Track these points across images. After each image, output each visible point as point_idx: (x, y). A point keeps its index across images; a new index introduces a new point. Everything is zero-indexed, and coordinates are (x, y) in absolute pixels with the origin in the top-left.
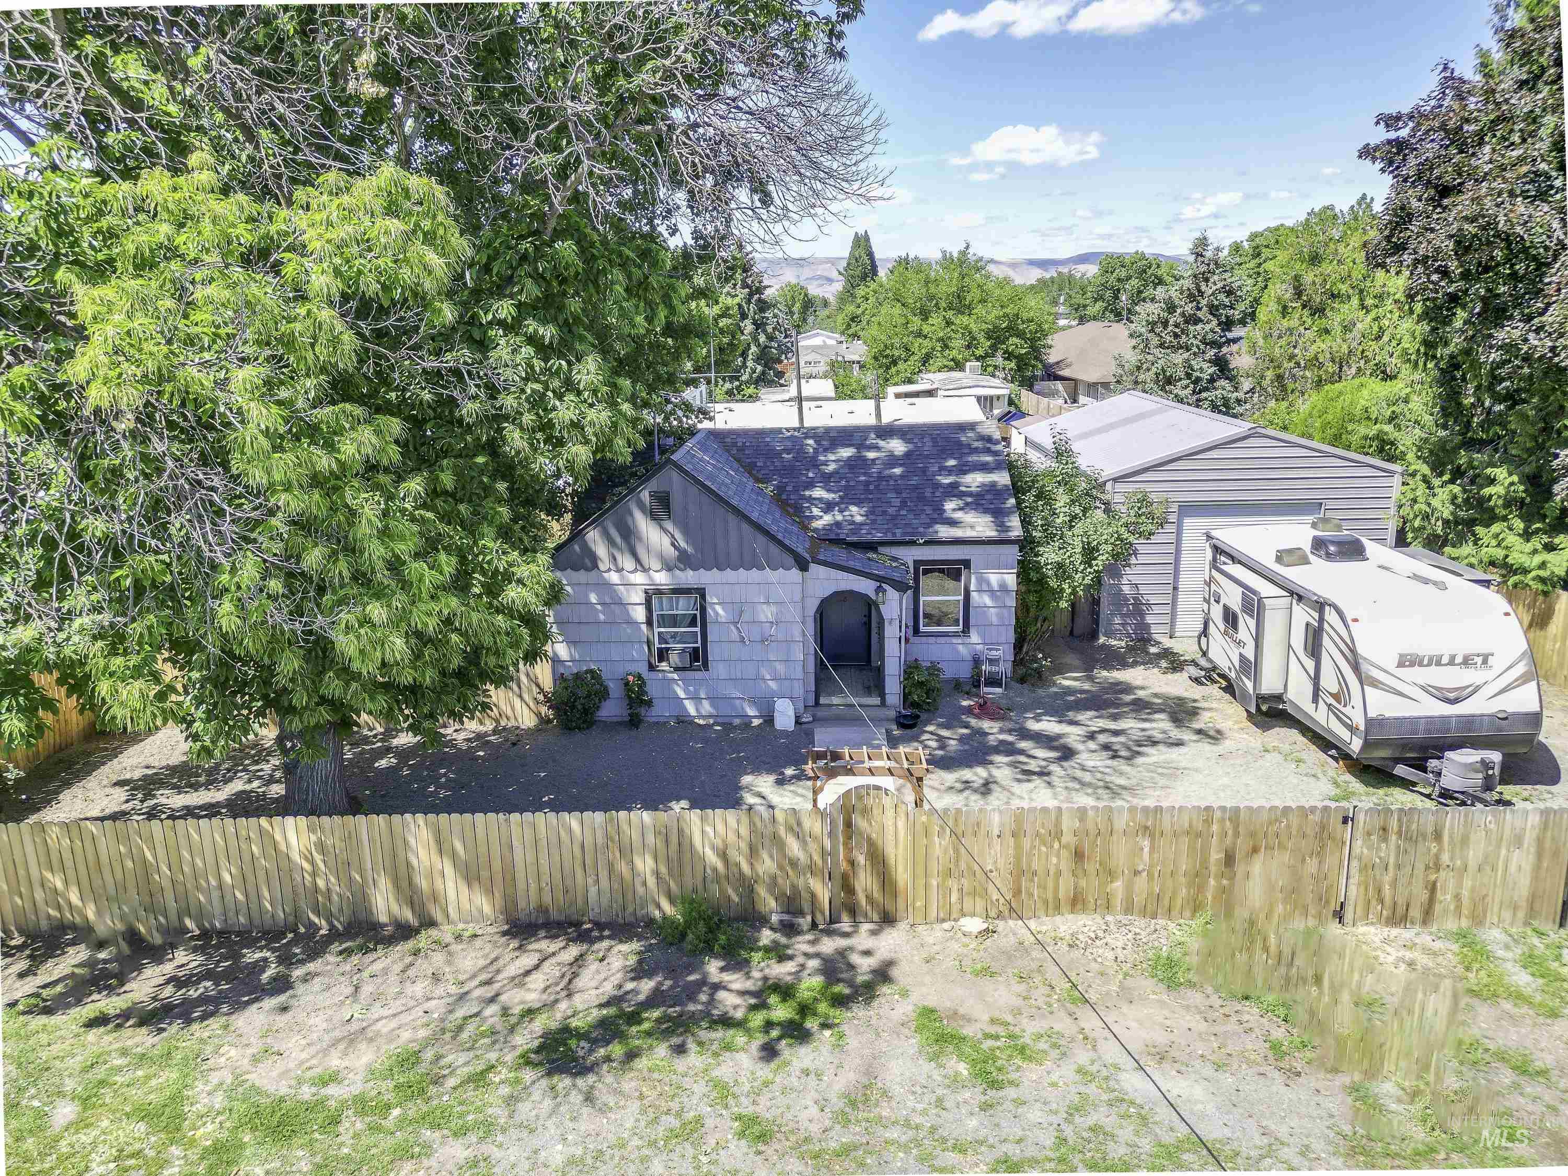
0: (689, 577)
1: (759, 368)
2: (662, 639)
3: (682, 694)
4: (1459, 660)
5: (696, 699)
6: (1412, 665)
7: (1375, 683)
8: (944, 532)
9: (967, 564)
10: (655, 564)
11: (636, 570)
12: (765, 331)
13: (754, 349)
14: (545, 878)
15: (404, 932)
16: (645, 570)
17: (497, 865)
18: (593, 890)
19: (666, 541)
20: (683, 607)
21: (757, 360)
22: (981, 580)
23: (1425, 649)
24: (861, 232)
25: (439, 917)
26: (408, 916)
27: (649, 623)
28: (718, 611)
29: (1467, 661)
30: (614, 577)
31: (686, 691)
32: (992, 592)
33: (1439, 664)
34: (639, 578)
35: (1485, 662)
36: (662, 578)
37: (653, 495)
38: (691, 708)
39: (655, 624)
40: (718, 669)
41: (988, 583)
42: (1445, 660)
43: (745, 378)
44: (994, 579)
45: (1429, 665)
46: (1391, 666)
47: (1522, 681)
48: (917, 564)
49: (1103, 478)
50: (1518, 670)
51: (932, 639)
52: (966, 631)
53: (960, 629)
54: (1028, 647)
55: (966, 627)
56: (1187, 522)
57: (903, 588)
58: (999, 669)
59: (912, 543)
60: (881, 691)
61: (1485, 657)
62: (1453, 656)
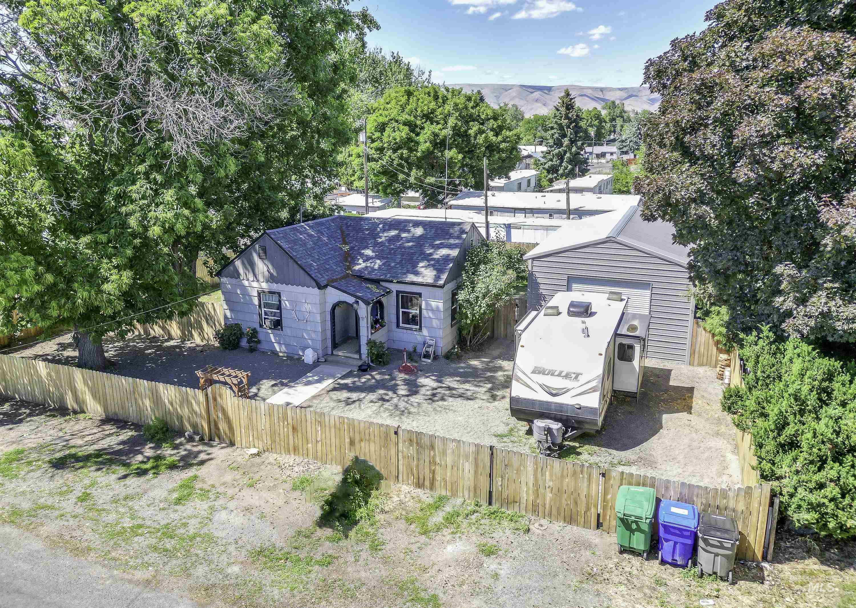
0: (275, 287)
1: (570, 167)
2: (266, 314)
3: (273, 341)
4: (563, 374)
5: (279, 343)
6: (539, 373)
7: (518, 380)
8: (411, 278)
9: (420, 295)
10: (261, 279)
11: (253, 281)
12: (576, 145)
13: (568, 155)
14: (116, 401)
15: (75, 412)
16: (258, 281)
17: (101, 394)
18: (131, 409)
19: (265, 269)
20: (274, 301)
21: (570, 161)
22: (427, 304)
25: (86, 410)
26: (76, 406)
27: (260, 306)
28: (286, 304)
29: (567, 376)
30: (246, 283)
31: (275, 339)
32: (432, 310)
34: (255, 284)
35: (576, 378)
36: (264, 286)
37: (260, 246)
38: (277, 347)
39: (262, 306)
40: (287, 331)
41: (431, 305)
42: (556, 373)
43: (561, 172)
44: (434, 304)
45: (547, 375)
46: (528, 372)
47: (593, 390)
48: (398, 292)
49: (525, 257)
50: (594, 384)
51: (405, 331)
52: (420, 329)
53: (418, 327)
54: (470, 342)
55: (421, 327)
56: (574, 286)
57: (367, 303)
58: (431, 350)
59: (391, 282)
60: (359, 352)
61: (577, 375)
62: (561, 372)
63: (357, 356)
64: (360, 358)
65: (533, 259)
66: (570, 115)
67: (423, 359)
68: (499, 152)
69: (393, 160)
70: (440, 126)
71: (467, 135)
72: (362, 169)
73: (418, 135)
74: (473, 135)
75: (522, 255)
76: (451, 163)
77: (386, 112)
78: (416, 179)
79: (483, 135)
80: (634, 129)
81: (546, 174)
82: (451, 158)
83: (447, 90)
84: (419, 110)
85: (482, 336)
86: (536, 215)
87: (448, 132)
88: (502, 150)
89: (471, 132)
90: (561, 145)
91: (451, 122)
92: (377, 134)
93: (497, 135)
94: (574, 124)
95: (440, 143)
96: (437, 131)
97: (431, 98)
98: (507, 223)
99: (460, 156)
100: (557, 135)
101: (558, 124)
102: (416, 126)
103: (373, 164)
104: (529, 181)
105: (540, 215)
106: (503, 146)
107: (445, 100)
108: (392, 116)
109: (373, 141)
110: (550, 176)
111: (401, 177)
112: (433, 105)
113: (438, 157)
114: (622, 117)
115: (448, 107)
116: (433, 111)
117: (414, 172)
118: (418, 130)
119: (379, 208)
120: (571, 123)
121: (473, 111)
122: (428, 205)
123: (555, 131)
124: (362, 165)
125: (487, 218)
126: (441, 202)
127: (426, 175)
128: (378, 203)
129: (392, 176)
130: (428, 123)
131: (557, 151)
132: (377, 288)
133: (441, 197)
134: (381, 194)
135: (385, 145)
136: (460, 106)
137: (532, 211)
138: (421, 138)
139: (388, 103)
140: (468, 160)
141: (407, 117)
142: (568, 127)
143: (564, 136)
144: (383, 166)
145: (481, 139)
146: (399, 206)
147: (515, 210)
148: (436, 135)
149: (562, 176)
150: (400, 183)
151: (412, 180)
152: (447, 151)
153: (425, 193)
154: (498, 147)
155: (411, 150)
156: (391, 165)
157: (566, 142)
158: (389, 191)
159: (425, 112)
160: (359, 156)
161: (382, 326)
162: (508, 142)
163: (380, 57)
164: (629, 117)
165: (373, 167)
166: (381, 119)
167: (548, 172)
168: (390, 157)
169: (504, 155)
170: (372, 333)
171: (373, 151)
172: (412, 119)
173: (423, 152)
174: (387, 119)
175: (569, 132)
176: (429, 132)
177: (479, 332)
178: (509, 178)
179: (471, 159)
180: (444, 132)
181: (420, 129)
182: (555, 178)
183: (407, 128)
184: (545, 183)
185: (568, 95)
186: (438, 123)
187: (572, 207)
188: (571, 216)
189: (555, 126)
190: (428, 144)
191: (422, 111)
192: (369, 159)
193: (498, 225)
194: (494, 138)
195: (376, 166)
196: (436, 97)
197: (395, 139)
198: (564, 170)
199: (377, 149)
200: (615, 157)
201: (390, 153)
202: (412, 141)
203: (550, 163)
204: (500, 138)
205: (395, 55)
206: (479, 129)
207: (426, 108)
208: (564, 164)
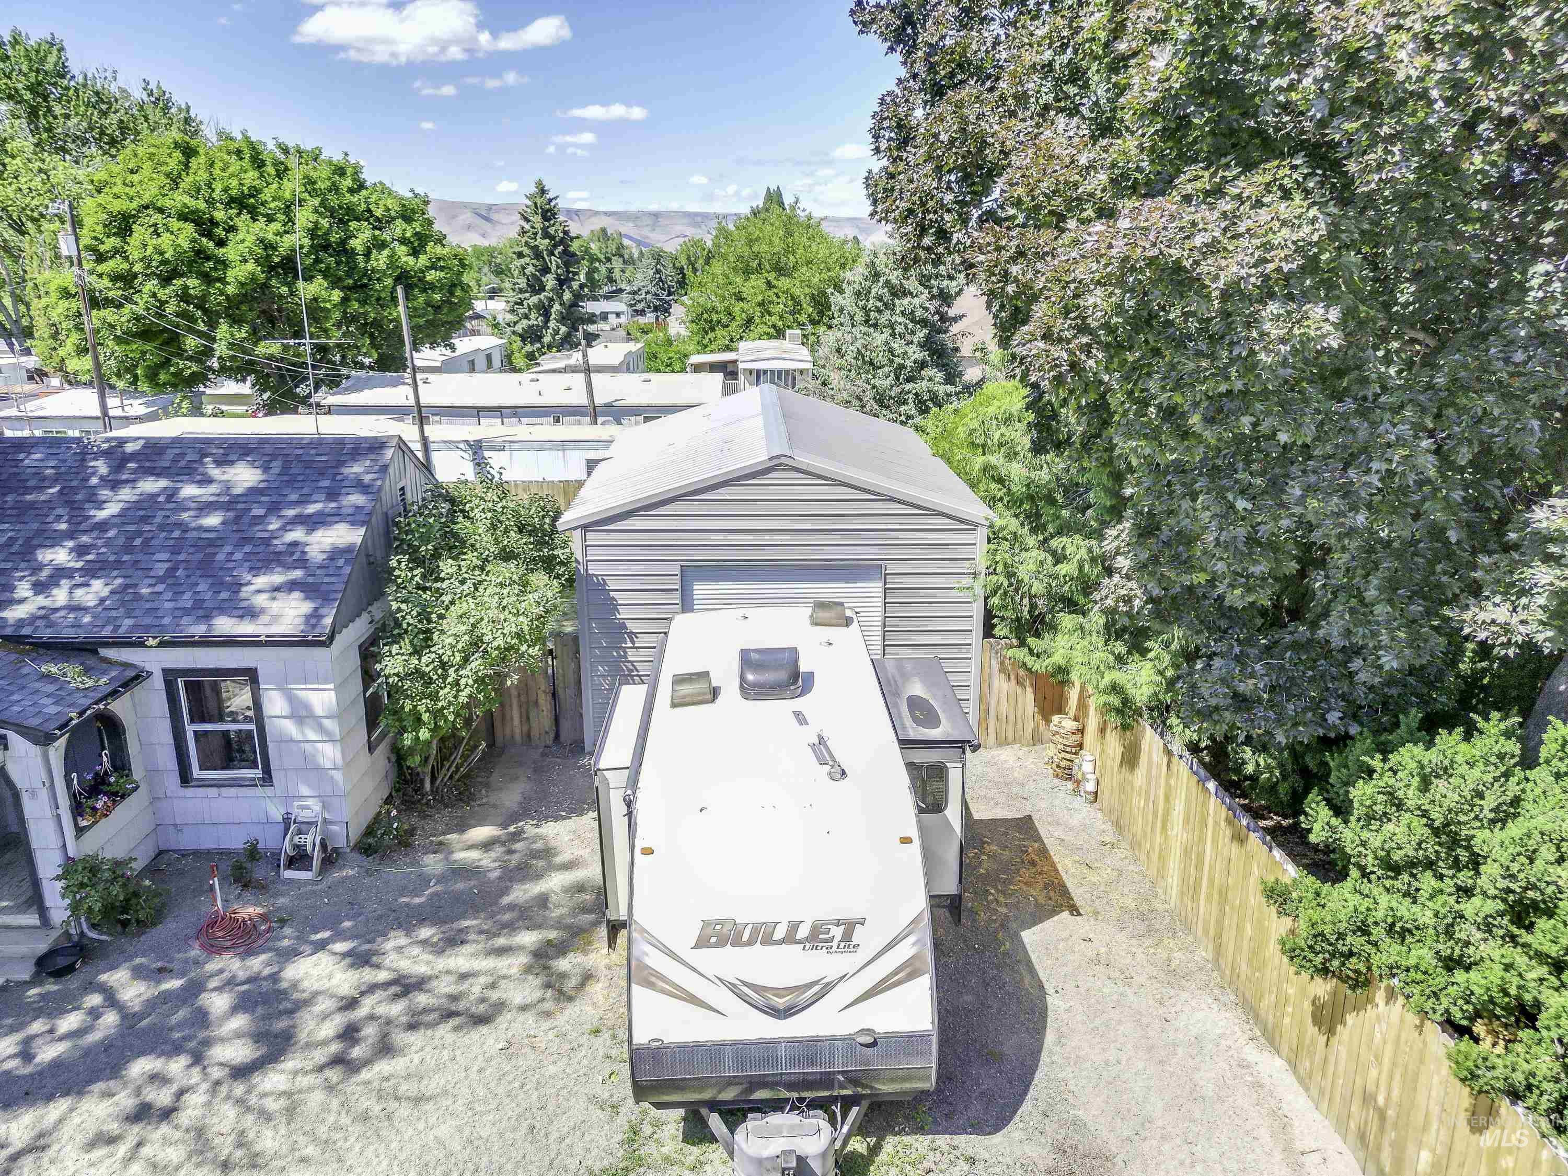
1: (563, 329)
4: (803, 932)
6: (721, 944)
7: (652, 979)
9: (251, 676)
12: (570, 287)
13: (556, 307)
21: (563, 319)
23: (747, 915)
24: (773, 187)
29: (816, 937)
32: (300, 719)
33: (768, 941)
35: (847, 936)
42: (780, 933)
43: (547, 339)
45: (750, 943)
46: (683, 943)
47: (909, 971)
48: (170, 676)
49: (561, 524)
50: (905, 951)
51: (213, 792)
52: (267, 778)
53: (258, 773)
54: (433, 779)
55: (267, 771)
56: (701, 590)
57: (43, 739)
58: (310, 840)
59: (141, 644)
60: (36, 901)
61: (850, 927)
62: (794, 927)
63: (32, 919)
64: (45, 921)
65: (586, 528)
66: (552, 231)
67: (288, 874)
68: (424, 290)
69: (163, 303)
70: (276, 226)
71: (345, 251)
72: (79, 328)
73: (221, 243)
74: (360, 249)
75: (555, 519)
76: (316, 310)
77: (131, 191)
78: (231, 346)
79: (386, 252)
80: (651, 272)
81: (519, 343)
82: (315, 299)
83: (286, 151)
84: (218, 187)
85: (465, 757)
86: (524, 420)
87: (297, 239)
88: (432, 287)
89: (357, 244)
90: (542, 289)
91: (304, 217)
92: (111, 243)
93: (415, 253)
94: (561, 248)
95: (281, 265)
96: (270, 237)
97: (246, 163)
98: (471, 438)
99: (337, 295)
100: (530, 269)
101: (532, 248)
102: (214, 223)
103: (109, 314)
104: (489, 357)
105: (535, 420)
106: (431, 276)
107: (282, 172)
108: (146, 199)
109: (101, 258)
110: (528, 348)
111: (191, 342)
112: (251, 177)
113: (281, 297)
114: (621, 256)
115: (292, 186)
116: (255, 192)
117: (223, 329)
118: (219, 232)
119: (140, 419)
120: (555, 246)
121: (355, 199)
122: (271, 409)
123: (527, 260)
124: (80, 315)
125: (422, 432)
126: (304, 401)
127: (256, 336)
128: (137, 407)
129: (167, 343)
130: (245, 216)
131: (535, 299)
132: (87, 671)
133: (302, 390)
134: (143, 386)
135: (138, 268)
136: (321, 185)
137: (517, 412)
138: (230, 252)
139: (132, 172)
140: (356, 305)
141: (187, 200)
142: (551, 253)
143: (546, 270)
144: (138, 318)
145: (380, 260)
146: (197, 411)
147: (479, 412)
148: (269, 247)
149: (550, 347)
150: (190, 358)
151: (221, 349)
152: (300, 284)
153: (262, 383)
154: (421, 280)
155: (207, 279)
156: (160, 316)
157: (550, 281)
158: (163, 377)
159: (234, 192)
160: (66, 294)
161: (118, 796)
162: (442, 269)
163: (113, 88)
164: (631, 257)
165: (110, 319)
166: (117, 206)
167: (524, 340)
168: (154, 295)
169: (438, 297)
170: (80, 831)
171: (106, 282)
172: (202, 205)
173: (242, 284)
174: (134, 205)
175: (554, 262)
176: (251, 238)
177: (456, 747)
178: (453, 349)
179: (363, 303)
180: (287, 242)
181: (228, 231)
182: (539, 350)
183: (190, 228)
184: (519, 361)
185: (543, 191)
186: (270, 219)
187: (599, 400)
188: (600, 420)
189: (526, 251)
190: (251, 266)
191: (225, 190)
192: (95, 302)
193: (451, 445)
194: (411, 260)
195: (121, 318)
196: (258, 163)
197: (162, 253)
198: (553, 336)
199: (116, 278)
200: (623, 319)
201: (151, 285)
202: (208, 258)
203: (525, 322)
204: (423, 260)
205: (152, 86)
206: (374, 237)
207: (234, 183)
208: (552, 324)
